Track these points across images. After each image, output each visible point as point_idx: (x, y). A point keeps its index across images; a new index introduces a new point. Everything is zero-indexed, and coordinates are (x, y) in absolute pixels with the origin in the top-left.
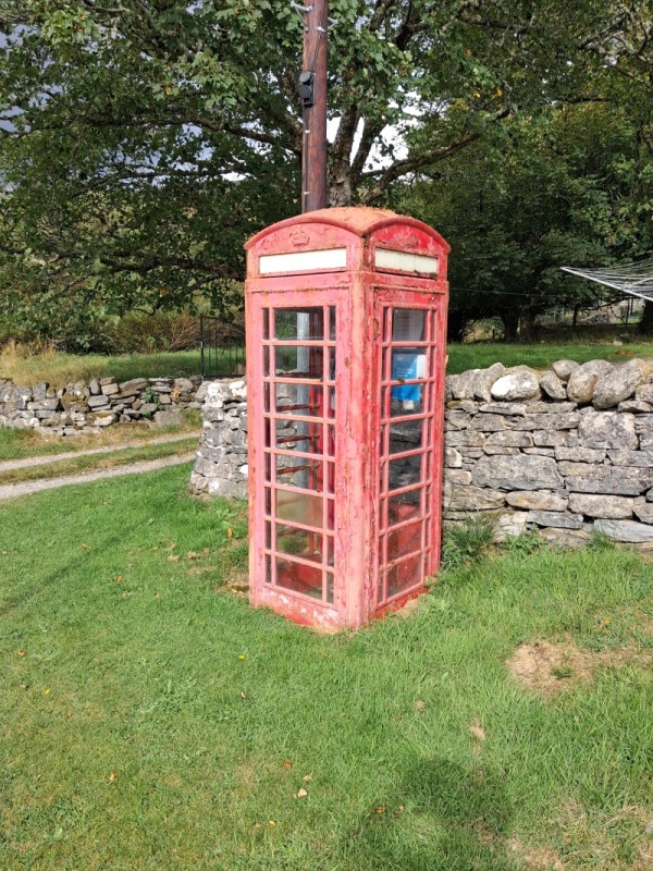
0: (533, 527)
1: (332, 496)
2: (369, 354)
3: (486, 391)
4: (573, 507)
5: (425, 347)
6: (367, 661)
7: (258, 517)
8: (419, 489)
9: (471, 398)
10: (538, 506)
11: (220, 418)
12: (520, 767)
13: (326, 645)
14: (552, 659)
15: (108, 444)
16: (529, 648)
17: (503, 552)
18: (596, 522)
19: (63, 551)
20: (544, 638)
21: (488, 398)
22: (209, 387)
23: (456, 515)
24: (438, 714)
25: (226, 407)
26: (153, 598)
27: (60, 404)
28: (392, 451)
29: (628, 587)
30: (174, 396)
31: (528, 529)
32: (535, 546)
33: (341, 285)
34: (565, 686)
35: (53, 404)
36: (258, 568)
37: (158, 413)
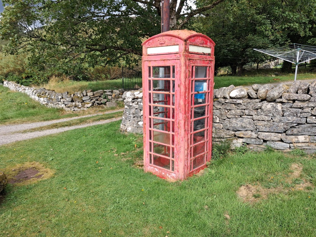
0: (245, 144)
1: (173, 133)
2: (187, 83)
3: (228, 95)
4: (259, 137)
5: (207, 80)
6: (187, 191)
7: (147, 140)
8: (204, 131)
9: (222, 98)
10: (247, 136)
11: (131, 105)
12: (242, 229)
13: (172, 186)
14: (253, 191)
15: (90, 114)
16: (245, 187)
17: (234, 153)
18: (268, 142)
19: (77, 153)
20: (250, 184)
21: (228, 97)
22: (127, 94)
23: (217, 140)
24: (213, 210)
25: (133, 101)
26: (110, 169)
27: (72, 99)
28: (195, 117)
29: (279, 166)
30: (113, 96)
31: (243, 145)
32: (246, 151)
33: (177, 58)
34: (258, 201)
35: (70, 99)
36: (147, 158)
37: (107, 102)
